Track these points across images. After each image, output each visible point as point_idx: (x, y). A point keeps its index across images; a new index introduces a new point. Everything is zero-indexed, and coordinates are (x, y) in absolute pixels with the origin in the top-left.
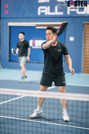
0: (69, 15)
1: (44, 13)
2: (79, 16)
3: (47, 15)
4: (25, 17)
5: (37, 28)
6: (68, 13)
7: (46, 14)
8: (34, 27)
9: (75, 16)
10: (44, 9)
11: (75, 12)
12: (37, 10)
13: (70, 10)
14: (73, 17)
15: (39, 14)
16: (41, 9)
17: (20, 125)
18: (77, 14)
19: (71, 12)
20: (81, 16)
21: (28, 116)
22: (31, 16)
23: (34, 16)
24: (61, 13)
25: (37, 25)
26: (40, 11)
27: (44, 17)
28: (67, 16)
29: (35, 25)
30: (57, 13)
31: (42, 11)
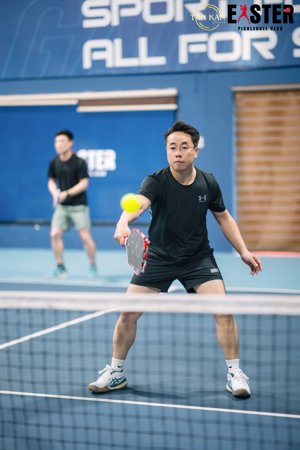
0: (183, 65)
1: (102, 62)
2: (217, 67)
3: (114, 68)
4: (41, 75)
5: (81, 109)
6: (183, 59)
7: (109, 64)
8: (73, 108)
9: (205, 67)
10: (103, 49)
11: (204, 55)
12: (79, 52)
13: (188, 48)
14: (198, 72)
15: (87, 64)
16: (94, 50)
17: (72, 413)
18: (212, 62)
19: (191, 56)
20: (223, 67)
21: (84, 385)
22: (61, 73)
23: (71, 73)
24: (160, 61)
25: (82, 102)
26: (91, 56)
27: (102, 76)
28: (178, 69)
29: (74, 102)
30: (145, 60)
31: (98, 56)
